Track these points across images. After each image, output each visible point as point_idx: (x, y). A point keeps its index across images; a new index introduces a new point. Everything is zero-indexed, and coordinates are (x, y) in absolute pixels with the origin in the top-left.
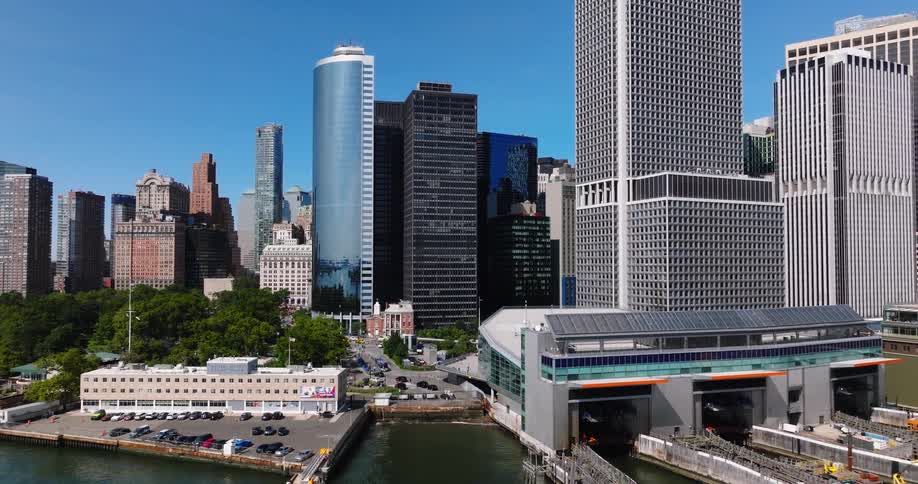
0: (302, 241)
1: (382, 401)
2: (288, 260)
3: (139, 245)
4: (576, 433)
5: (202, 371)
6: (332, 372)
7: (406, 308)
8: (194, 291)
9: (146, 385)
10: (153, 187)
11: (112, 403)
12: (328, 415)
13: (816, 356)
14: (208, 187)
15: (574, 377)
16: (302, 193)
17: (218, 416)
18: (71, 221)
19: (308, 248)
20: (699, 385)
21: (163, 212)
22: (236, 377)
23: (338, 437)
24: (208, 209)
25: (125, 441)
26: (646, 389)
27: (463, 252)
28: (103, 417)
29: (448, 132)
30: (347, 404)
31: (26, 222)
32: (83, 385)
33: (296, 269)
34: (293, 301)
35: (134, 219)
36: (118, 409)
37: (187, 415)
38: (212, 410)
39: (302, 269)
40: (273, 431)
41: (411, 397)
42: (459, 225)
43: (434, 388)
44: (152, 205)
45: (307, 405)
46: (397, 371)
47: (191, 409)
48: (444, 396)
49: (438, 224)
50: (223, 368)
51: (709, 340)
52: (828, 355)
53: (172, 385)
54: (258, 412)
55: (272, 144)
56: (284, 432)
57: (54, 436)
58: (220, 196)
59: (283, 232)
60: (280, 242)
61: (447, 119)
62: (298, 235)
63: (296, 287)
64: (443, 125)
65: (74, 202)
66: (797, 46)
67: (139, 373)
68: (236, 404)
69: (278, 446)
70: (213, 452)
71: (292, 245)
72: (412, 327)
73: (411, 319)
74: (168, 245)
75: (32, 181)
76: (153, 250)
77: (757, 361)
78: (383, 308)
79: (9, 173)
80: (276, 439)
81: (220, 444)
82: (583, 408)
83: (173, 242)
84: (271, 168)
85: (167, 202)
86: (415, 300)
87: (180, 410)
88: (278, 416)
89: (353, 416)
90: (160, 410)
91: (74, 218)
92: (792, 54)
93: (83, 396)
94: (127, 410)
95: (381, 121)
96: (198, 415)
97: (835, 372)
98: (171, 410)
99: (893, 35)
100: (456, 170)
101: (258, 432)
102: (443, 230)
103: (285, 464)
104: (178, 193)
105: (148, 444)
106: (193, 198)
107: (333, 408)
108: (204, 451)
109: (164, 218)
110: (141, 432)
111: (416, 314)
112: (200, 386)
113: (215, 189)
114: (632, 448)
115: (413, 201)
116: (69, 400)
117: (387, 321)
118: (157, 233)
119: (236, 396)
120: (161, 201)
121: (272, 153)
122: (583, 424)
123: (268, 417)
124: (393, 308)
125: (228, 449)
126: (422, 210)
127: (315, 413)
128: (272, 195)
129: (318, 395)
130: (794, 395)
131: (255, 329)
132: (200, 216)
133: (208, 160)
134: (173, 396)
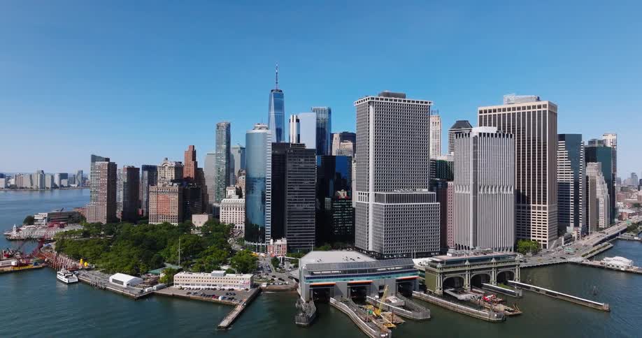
0: (241, 197)
1: (264, 285)
2: (234, 206)
3: (161, 198)
4: (312, 296)
5: (209, 275)
6: (248, 276)
7: (283, 242)
8: (188, 221)
9: (193, 279)
10: (166, 167)
11: (183, 284)
12: (247, 290)
13: (392, 275)
14: (193, 163)
15: (312, 282)
16: (241, 148)
17: (215, 289)
18: (124, 183)
19: (243, 200)
20: (349, 284)
21: (172, 181)
22: (220, 277)
23: (249, 296)
24: (192, 175)
25: (191, 296)
26: (333, 285)
27: (309, 218)
28: (181, 289)
29: (302, 166)
30: (253, 286)
31: (106, 186)
32: (175, 279)
33: (238, 211)
34: (236, 227)
35: (157, 184)
36: (185, 286)
37: (206, 289)
38: (213, 287)
39: (240, 211)
40: (231, 293)
41: (274, 284)
42: (307, 206)
43: (284, 281)
44: (166, 176)
45: (241, 286)
46: (273, 273)
47: (207, 287)
48: (286, 284)
49: (299, 206)
50: (217, 275)
51: (355, 271)
52: (396, 275)
53: (201, 279)
54: (227, 288)
55: (224, 133)
56: (235, 294)
57: (171, 294)
58: (198, 167)
59: (231, 191)
60: (229, 198)
61: (302, 160)
62: (239, 193)
63: (238, 220)
64: (301, 163)
65: (126, 173)
66: (483, 109)
67: (190, 275)
68: (220, 285)
69: (233, 298)
70: (216, 299)
71: (235, 199)
72: (286, 251)
73: (286, 247)
74: (175, 198)
75: (109, 165)
76: (168, 201)
77: (368, 277)
78: (274, 241)
79: (98, 161)
80: (231, 296)
81: (218, 297)
82: (314, 290)
83: (177, 197)
84: (224, 146)
85: (174, 175)
86: (288, 238)
87: (204, 287)
88: (233, 290)
89: (254, 290)
90: (198, 287)
91: (126, 181)
92: (481, 112)
93: (175, 282)
94: (188, 287)
95: (276, 152)
96: (209, 289)
97: (398, 280)
98: (201, 287)
99: (524, 108)
100: (307, 182)
101: (227, 294)
102: (301, 208)
103: (235, 303)
104: (179, 168)
105: (197, 297)
106: (185, 169)
107: (249, 287)
108: (213, 299)
109: (173, 185)
110: (195, 293)
111: (288, 244)
112: (209, 280)
113: (196, 164)
114: (329, 301)
115: (288, 196)
116: (170, 282)
117: (276, 248)
118: (169, 192)
119: (220, 283)
120: (171, 175)
121: (224, 139)
122: (314, 294)
123: (230, 290)
124: (279, 242)
125: (220, 299)
126: (291, 200)
127: (243, 289)
128: (224, 161)
129: (244, 283)
130: (382, 287)
131: (223, 255)
132: (188, 179)
133: (192, 149)
134: (201, 283)
